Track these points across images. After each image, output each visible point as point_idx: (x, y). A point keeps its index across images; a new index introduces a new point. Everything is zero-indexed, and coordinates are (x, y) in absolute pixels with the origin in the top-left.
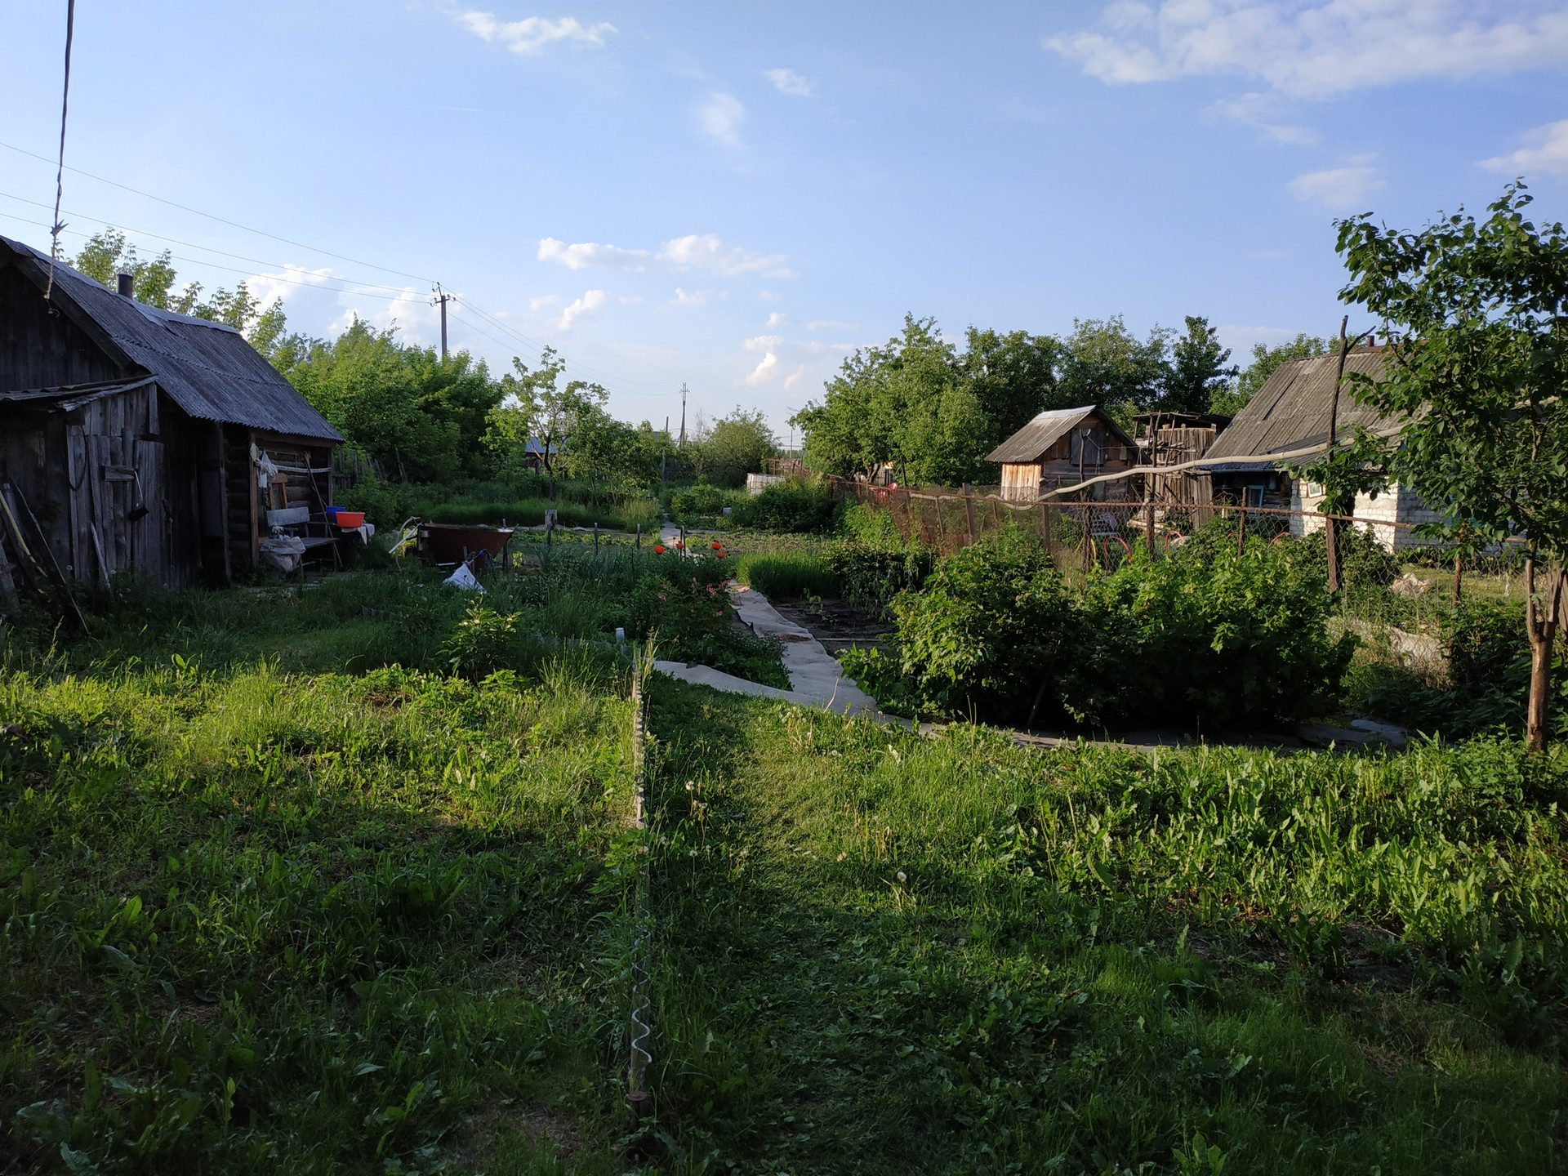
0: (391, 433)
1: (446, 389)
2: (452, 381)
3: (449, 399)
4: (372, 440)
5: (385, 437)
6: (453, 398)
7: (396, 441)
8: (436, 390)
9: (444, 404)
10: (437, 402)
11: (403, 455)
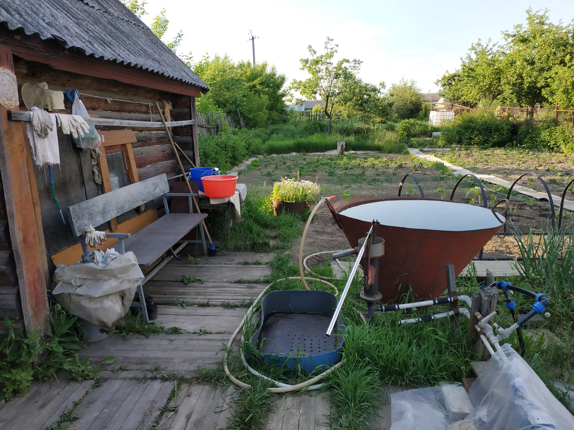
0: (234, 102)
1: (259, 79)
2: (260, 75)
3: (260, 84)
4: (225, 106)
5: (232, 104)
6: (261, 84)
7: (237, 106)
8: (253, 80)
9: (258, 87)
10: (254, 86)
11: (241, 113)
